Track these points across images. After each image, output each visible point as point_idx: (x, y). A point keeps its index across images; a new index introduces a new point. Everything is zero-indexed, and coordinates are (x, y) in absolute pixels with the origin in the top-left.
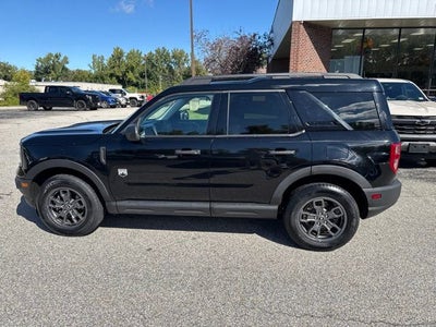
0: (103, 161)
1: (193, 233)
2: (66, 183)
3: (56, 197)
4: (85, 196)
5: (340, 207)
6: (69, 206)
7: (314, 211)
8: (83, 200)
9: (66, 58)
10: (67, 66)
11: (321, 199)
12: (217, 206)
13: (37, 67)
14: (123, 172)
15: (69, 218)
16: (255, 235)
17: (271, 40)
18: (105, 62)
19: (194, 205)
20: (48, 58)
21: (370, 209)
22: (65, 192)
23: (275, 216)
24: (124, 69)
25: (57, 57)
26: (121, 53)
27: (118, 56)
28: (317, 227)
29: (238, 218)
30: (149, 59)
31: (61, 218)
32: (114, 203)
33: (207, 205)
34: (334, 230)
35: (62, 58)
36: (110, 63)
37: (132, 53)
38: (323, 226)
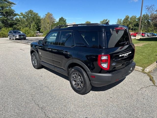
0: (38, 49)
5: (82, 78)
9: (109, 20)
11: (77, 73)
20: (103, 21)
23: (67, 75)
25: (106, 20)
26: (128, 18)
27: (127, 19)
34: (81, 86)
36: (123, 21)
37: (132, 17)
38: (78, 83)
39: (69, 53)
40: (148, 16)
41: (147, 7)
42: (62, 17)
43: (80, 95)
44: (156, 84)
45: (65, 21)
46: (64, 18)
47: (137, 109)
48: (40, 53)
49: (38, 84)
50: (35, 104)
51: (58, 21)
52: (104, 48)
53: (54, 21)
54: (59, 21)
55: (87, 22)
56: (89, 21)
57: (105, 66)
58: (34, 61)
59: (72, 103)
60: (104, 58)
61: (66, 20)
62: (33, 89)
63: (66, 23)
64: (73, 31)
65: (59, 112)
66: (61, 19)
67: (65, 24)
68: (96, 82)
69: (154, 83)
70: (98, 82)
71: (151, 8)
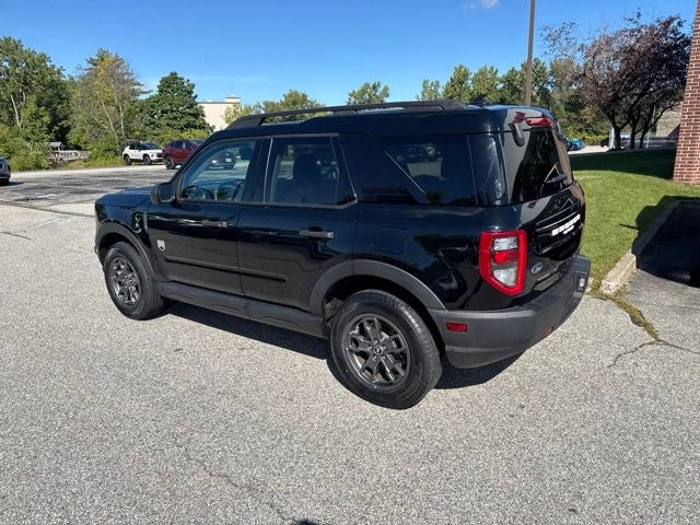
0: (146, 227)
3: (119, 268)
5: (400, 336)
7: (366, 336)
9: (386, 89)
11: (374, 317)
18: (441, 91)
20: (363, 91)
21: (448, 348)
22: (123, 264)
23: (320, 333)
25: (374, 87)
26: (466, 75)
27: (460, 80)
28: (371, 363)
29: (280, 329)
30: (509, 81)
31: (123, 294)
32: (161, 285)
34: (395, 372)
35: (380, 89)
36: (447, 91)
37: (482, 73)
38: (381, 363)
39: (329, 235)
40: (543, 69)
41: (548, 32)
42: (174, 75)
43: (393, 412)
44: (661, 337)
45: (190, 92)
46: (181, 79)
47: (636, 436)
48: (161, 244)
49: (181, 388)
50: (211, 474)
51: (155, 92)
52: (498, 203)
53: (134, 93)
54: (161, 91)
55: (290, 95)
56: (301, 91)
57: (505, 276)
58: (120, 283)
59: (373, 449)
60: (504, 244)
61: (193, 86)
62: (167, 410)
63: (197, 100)
64: (337, 135)
65: (335, 492)
66: (171, 84)
67: (191, 106)
68: (471, 350)
69: (652, 333)
70: (482, 347)
71: (563, 36)
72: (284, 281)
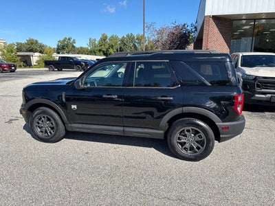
0: (64, 100)
1: (115, 145)
2: (44, 112)
3: (40, 119)
4: (55, 120)
5: (202, 134)
6: (46, 125)
7: (185, 136)
8: (53, 122)
9: (74, 40)
10: (74, 45)
11: (190, 128)
12: (127, 129)
13: (58, 46)
14: (74, 107)
15: (46, 132)
16: (153, 149)
17: (196, 28)
18: (97, 42)
19: (115, 128)
20: (64, 40)
21: (221, 136)
22: (44, 117)
23: (162, 137)
24: (107, 47)
25: (69, 39)
26: (106, 37)
27: (104, 39)
28: (187, 146)
30: (122, 41)
31: (42, 132)
32: (70, 125)
33: (121, 129)
34: (198, 148)
35: (72, 40)
36: (99, 43)
37: (112, 37)
38: (191, 145)
39: (171, 98)
40: (134, 37)
55: (30, 40)
58: (39, 127)
64: (168, 61)
72: (145, 118)
